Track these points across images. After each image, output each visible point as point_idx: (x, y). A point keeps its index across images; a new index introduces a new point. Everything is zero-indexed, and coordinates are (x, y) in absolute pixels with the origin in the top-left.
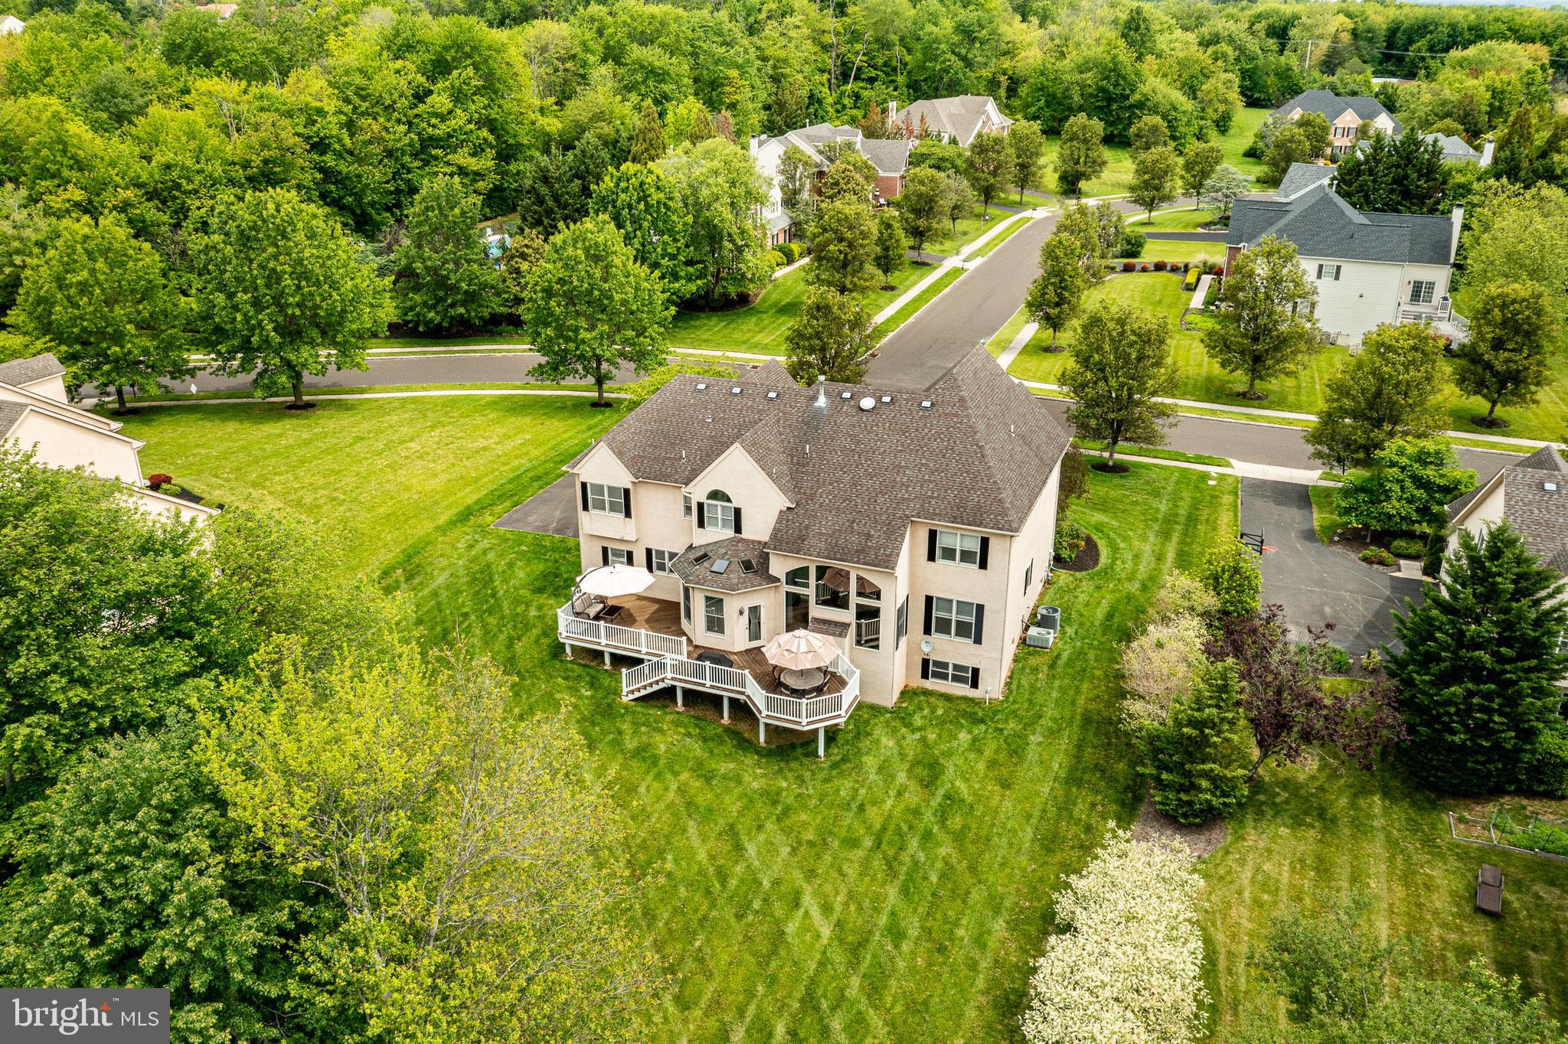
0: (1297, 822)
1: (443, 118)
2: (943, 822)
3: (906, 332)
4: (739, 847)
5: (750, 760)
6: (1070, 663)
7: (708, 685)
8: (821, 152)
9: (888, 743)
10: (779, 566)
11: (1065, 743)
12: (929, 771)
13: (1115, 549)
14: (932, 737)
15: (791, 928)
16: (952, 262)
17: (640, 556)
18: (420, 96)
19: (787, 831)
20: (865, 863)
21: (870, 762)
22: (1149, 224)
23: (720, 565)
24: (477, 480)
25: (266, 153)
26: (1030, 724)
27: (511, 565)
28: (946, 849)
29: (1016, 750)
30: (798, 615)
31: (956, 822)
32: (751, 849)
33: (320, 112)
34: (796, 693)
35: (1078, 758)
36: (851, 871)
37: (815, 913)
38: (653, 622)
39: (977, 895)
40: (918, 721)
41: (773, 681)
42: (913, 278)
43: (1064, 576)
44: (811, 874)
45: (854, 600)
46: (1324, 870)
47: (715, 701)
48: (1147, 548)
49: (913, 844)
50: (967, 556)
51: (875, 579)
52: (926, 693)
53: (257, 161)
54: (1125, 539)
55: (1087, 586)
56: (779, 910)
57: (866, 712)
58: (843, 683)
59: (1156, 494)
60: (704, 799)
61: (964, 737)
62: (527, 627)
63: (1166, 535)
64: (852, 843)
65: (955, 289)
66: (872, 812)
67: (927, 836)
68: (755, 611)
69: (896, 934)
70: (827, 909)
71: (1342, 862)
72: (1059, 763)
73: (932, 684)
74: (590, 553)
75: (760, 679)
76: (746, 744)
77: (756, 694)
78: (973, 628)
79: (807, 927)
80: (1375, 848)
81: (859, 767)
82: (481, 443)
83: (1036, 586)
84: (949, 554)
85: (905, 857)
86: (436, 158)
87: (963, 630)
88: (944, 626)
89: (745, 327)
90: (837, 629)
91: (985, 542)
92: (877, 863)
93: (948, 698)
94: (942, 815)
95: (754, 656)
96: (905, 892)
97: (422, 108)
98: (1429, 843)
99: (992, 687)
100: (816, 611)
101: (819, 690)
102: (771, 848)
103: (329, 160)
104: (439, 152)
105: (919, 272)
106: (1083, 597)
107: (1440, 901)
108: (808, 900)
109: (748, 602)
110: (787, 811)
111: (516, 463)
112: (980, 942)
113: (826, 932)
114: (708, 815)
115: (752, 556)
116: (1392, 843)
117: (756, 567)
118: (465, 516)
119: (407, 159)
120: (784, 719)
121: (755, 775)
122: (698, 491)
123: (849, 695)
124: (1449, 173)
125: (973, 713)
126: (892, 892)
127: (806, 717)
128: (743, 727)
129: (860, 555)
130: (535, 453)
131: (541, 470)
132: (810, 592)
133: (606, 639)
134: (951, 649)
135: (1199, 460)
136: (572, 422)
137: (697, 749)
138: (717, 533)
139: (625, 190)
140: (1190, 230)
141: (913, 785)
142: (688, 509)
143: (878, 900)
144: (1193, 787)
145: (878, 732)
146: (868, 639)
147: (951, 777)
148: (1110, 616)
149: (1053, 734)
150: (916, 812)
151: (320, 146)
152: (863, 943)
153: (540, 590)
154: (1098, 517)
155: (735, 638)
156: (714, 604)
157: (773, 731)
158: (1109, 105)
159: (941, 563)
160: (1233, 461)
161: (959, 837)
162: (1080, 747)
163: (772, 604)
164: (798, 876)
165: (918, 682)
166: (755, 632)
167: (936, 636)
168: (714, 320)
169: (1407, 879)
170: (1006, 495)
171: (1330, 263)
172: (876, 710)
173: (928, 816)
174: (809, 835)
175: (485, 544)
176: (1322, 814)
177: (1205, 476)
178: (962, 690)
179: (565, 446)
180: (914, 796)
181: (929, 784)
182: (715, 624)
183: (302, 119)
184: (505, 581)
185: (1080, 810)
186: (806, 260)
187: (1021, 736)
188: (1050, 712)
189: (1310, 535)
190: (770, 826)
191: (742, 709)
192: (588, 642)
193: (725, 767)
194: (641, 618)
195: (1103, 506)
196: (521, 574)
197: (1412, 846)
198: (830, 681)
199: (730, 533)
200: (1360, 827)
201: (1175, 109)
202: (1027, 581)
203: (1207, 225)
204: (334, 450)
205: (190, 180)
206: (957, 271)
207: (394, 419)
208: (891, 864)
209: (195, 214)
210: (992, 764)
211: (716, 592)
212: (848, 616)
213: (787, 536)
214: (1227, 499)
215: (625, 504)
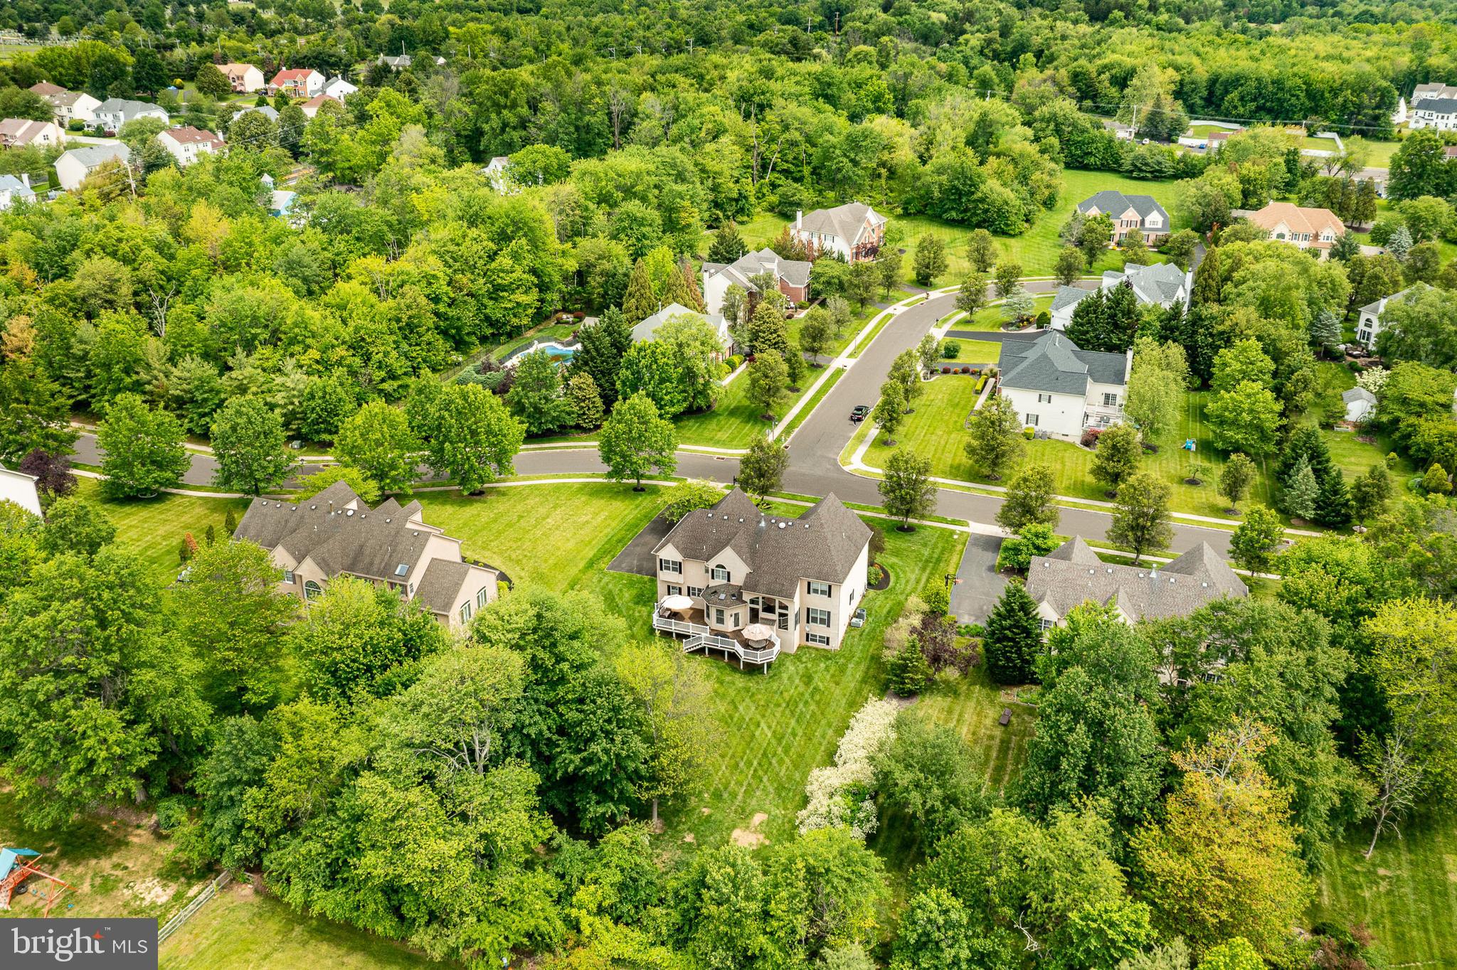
0: (946, 695)
1: (507, 272)
2: (812, 697)
3: (804, 428)
4: (736, 707)
5: (737, 676)
6: (868, 634)
7: (719, 647)
8: (751, 281)
9: (792, 668)
10: (747, 597)
11: (862, 667)
12: (808, 679)
13: (898, 578)
14: (809, 665)
15: (757, 733)
16: (837, 363)
17: (685, 590)
18: (492, 257)
19: (754, 702)
20: (783, 712)
21: (785, 676)
22: (968, 322)
23: (722, 596)
24: (590, 542)
25: (409, 313)
26: (849, 660)
27: (621, 590)
28: (813, 707)
29: (842, 670)
30: (754, 617)
31: (817, 697)
32: (741, 708)
33: (434, 276)
34: (755, 649)
35: (866, 673)
36: (778, 715)
37: (766, 728)
38: (693, 618)
39: (823, 722)
40: (804, 659)
41: (746, 644)
42: (811, 380)
43: (872, 592)
44: (763, 716)
45: (778, 610)
46: (950, 711)
47: (722, 653)
48: (913, 577)
49: (801, 705)
50: (823, 592)
51: (785, 602)
52: (808, 647)
53: (405, 319)
54: (904, 572)
55: (881, 597)
56: (752, 727)
57: (783, 655)
58: (773, 645)
59: (925, 545)
60: (721, 691)
61: (822, 665)
62: (636, 621)
63: (924, 569)
64: (779, 705)
65: (837, 389)
66: (785, 694)
67: (806, 702)
68: (736, 615)
69: (794, 735)
70: (770, 727)
71: (957, 709)
72: (859, 676)
73: (810, 644)
74: (661, 589)
75: (740, 642)
76: (736, 670)
77: (740, 650)
78: (826, 621)
79: (763, 732)
80: (971, 704)
81: (780, 678)
82: (584, 519)
83: (857, 599)
84: (816, 591)
85: (798, 710)
86: (502, 297)
87: (822, 621)
88: (815, 620)
89: (710, 427)
90: (771, 622)
91: (830, 587)
92: (787, 712)
93: (817, 649)
94: (812, 695)
95: (737, 634)
96: (797, 721)
97: (493, 265)
98: (992, 702)
99: (835, 644)
100: (762, 615)
101: (764, 648)
102: (748, 707)
103: (442, 308)
104: (505, 294)
105: (815, 374)
106: (878, 603)
107: (988, 722)
108: (762, 724)
109: (734, 612)
110: (753, 695)
111: (606, 531)
112: (823, 737)
113: (769, 735)
114: (723, 697)
115: (735, 592)
116: (978, 702)
117: (737, 596)
118: (591, 564)
119: (485, 301)
120: (751, 659)
121: (740, 681)
122: (712, 564)
123: (776, 649)
124: (1140, 314)
125: (827, 656)
126: (793, 722)
127: (760, 658)
128: (734, 663)
129: (780, 594)
130: (614, 524)
131: (619, 536)
132: (760, 607)
133: (674, 627)
134: (819, 630)
135: (953, 522)
136: (627, 502)
137: (716, 673)
138: (719, 581)
139: (644, 357)
140: (996, 330)
141: (801, 684)
142: (707, 571)
143: (788, 724)
144: (904, 683)
145: (788, 664)
146: (783, 625)
147: (817, 681)
148: (889, 612)
149: (858, 664)
150: (802, 694)
151: (436, 300)
152: (783, 737)
153: (637, 603)
154: (894, 560)
155: (729, 626)
156: (720, 612)
157: (746, 664)
158: (960, 198)
159: (812, 594)
160: (971, 523)
161: (818, 703)
162: (868, 669)
163: (744, 612)
164: (759, 717)
165: (805, 643)
166: (737, 624)
167: (811, 624)
168: (691, 423)
169: (979, 715)
170: (839, 568)
171: (1045, 394)
172: (787, 655)
173: (807, 696)
174: (762, 703)
175: (606, 580)
176: (955, 693)
177: (953, 532)
178: (823, 646)
179: (627, 520)
180: (801, 689)
181: (807, 684)
182: (720, 621)
183: (424, 284)
184: (621, 599)
185: (865, 692)
186: (744, 366)
187: (845, 665)
188: (858, 655)
189: (992, 569)
190: (747, 700)
191: (733, 657)
192: (666, 628)
193: (728, 679)
194: (687, 617)
195: (896, 553)
196: (627, 595)
197: (986, 703)
198: (769, 644)
199: (725, 582)
200: (968, 697)
201: (1007, 204)
202: (851, 597)
203: (1007, 325)
204: (510, 525)
205: (370, 336)
206: (839, 372)
207: (531, 502)
208: (792, 712)
209: (376, 358)
210: (833, 676)
211: (721, 607)
212: (775, 617)
213: (750, 584)
214: (959, 547)
215: (678, 568)
